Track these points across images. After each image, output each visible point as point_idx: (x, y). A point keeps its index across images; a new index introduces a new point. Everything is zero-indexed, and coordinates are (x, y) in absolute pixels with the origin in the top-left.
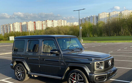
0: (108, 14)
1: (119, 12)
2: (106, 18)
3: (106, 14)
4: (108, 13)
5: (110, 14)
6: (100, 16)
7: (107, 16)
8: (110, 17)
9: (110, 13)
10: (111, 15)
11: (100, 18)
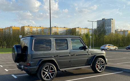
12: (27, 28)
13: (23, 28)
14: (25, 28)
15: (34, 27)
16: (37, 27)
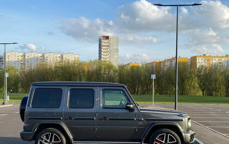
0: (22, 56)
1: (40, 55)
2: (18, 61)
3: (17, 54)
4: (21, 54)
5: (25, 56)
6: (7, 57)
7: (20, 58)
8: (25, 62)
9: (25, 54)
10: (26, 58)
11: (7, 60)
12: (200, 59)
13: (194, 59)
14: (197, 58)
15: (214, 57)
16: (220, 57)
